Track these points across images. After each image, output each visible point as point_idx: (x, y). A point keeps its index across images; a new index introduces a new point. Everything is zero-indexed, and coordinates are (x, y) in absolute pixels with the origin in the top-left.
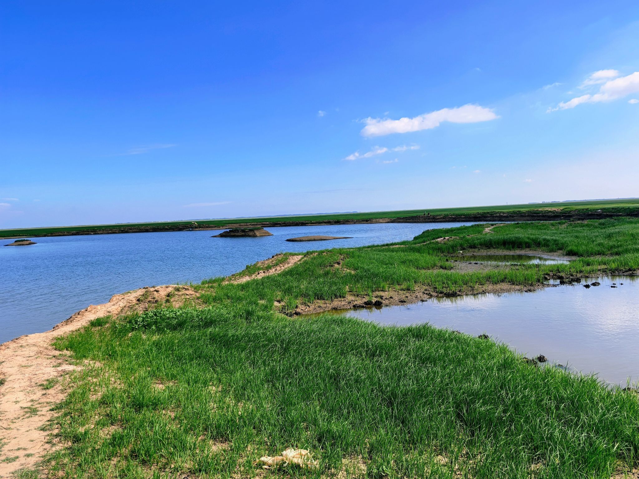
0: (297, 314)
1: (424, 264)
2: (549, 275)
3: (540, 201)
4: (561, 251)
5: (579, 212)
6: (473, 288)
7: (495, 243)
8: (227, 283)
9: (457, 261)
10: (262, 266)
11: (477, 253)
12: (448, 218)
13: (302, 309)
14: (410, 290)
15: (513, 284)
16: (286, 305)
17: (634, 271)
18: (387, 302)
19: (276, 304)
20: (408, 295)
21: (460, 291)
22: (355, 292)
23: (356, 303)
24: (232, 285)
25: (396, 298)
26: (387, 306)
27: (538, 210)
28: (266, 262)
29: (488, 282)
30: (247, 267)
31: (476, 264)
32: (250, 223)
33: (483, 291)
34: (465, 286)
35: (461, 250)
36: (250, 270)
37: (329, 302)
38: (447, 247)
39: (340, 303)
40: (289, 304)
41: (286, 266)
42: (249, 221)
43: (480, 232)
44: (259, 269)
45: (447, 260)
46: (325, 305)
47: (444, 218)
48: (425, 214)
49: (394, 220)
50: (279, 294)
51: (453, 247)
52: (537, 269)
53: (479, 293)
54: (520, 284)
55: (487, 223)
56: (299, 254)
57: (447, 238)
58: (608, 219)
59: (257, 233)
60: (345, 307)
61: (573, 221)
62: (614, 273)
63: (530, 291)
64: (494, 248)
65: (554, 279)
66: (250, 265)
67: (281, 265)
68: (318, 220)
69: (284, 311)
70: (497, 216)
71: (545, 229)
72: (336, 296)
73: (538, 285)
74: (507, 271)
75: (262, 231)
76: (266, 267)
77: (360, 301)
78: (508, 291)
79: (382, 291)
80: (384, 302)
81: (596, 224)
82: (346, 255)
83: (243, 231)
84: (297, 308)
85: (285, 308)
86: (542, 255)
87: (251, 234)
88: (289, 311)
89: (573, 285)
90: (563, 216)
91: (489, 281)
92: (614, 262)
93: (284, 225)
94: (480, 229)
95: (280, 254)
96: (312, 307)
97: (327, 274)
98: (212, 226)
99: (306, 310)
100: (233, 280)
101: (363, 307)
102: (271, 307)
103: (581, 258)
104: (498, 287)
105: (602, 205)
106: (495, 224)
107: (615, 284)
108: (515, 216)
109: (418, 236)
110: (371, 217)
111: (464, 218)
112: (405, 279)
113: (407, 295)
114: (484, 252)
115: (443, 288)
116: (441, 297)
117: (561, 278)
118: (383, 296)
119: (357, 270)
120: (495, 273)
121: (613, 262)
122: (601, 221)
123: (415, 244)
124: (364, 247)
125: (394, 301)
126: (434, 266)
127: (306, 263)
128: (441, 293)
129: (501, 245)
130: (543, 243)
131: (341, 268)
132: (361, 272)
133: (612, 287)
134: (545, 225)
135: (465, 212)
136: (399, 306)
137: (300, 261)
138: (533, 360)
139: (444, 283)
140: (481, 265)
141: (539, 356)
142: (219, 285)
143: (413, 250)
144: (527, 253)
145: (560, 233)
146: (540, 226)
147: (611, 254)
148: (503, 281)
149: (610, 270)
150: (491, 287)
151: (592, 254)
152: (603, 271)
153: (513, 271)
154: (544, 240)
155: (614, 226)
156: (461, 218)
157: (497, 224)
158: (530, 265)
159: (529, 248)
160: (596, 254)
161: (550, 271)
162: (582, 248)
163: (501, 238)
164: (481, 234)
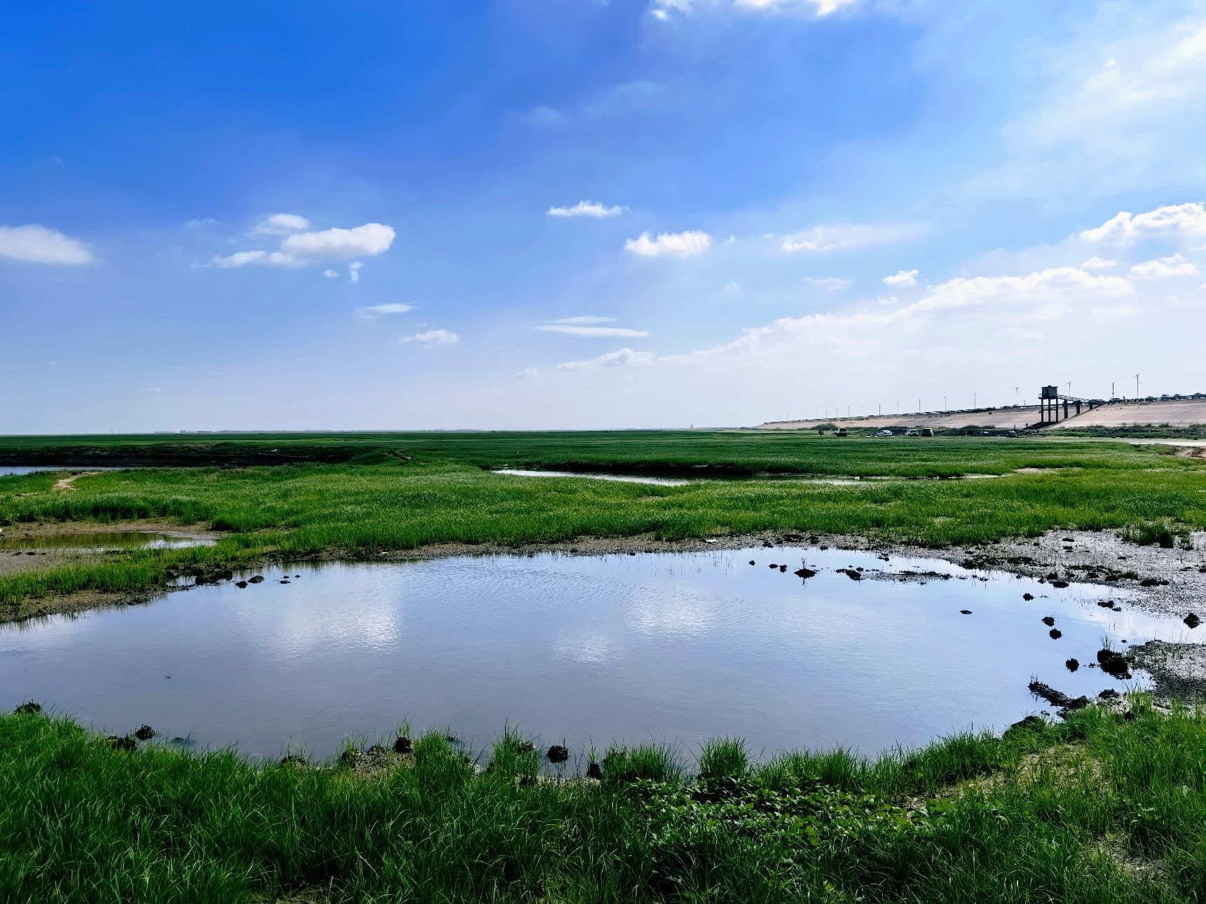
2: (175, 568)
4: (204, 523)
6: (16, 608)
7: (76, 509)
11: (34, 530)
15: (105, 591)
17: (318, 553)
27: (171, 446)
29: (51, 591)
31: (32, 554)
33: (40, 611)
43: (44, 488)
52: (156, 559)
53: (30, 617)
54: (118, 590)
58: (286, 466)
61: (228, 468)
63: (138, 601)
64: (75, 520)
65: (187, 575)
70: (88, 456)
71: (178, 482)
73: (155, 590)
74: (95, 565)
78: (94, 605)
86: (169, 532)
89: (218, 584)
90: (213, 458)
91: (54, 589)
92: (288, 539)
94: (48, 481)
103: (236, 535)
104: (74, 598)
105: (280, 441)
108: (125, 456)
111: (15, 457)
114: (51, 529)
117: (197, 572)
120: (70, 572)
122: (275, 468)
129: (89, 514)
130: (172, 508)
133: (282, 582)
134: (179, 474)
135: (20, 446)
138: (127, 739)
140: (41, 556)
141: (139, 729)
144: (140, 528)
145: (205, 490)
146: (170, 476)
147: (286, 526)
148: (84, 587)
150: (57, 600)
151: (257, 526)
152: (271, 556)
153: (108, 565)
154: (174, 503)
155: (293, 478)
156: (9, 457)
157: (84, 471)
158: (142, 552)
159: (144, 518)
160: (262, 527)
161: (181, 561)
162: (238, 517)
163: (89, 501)
164: (48, 493)
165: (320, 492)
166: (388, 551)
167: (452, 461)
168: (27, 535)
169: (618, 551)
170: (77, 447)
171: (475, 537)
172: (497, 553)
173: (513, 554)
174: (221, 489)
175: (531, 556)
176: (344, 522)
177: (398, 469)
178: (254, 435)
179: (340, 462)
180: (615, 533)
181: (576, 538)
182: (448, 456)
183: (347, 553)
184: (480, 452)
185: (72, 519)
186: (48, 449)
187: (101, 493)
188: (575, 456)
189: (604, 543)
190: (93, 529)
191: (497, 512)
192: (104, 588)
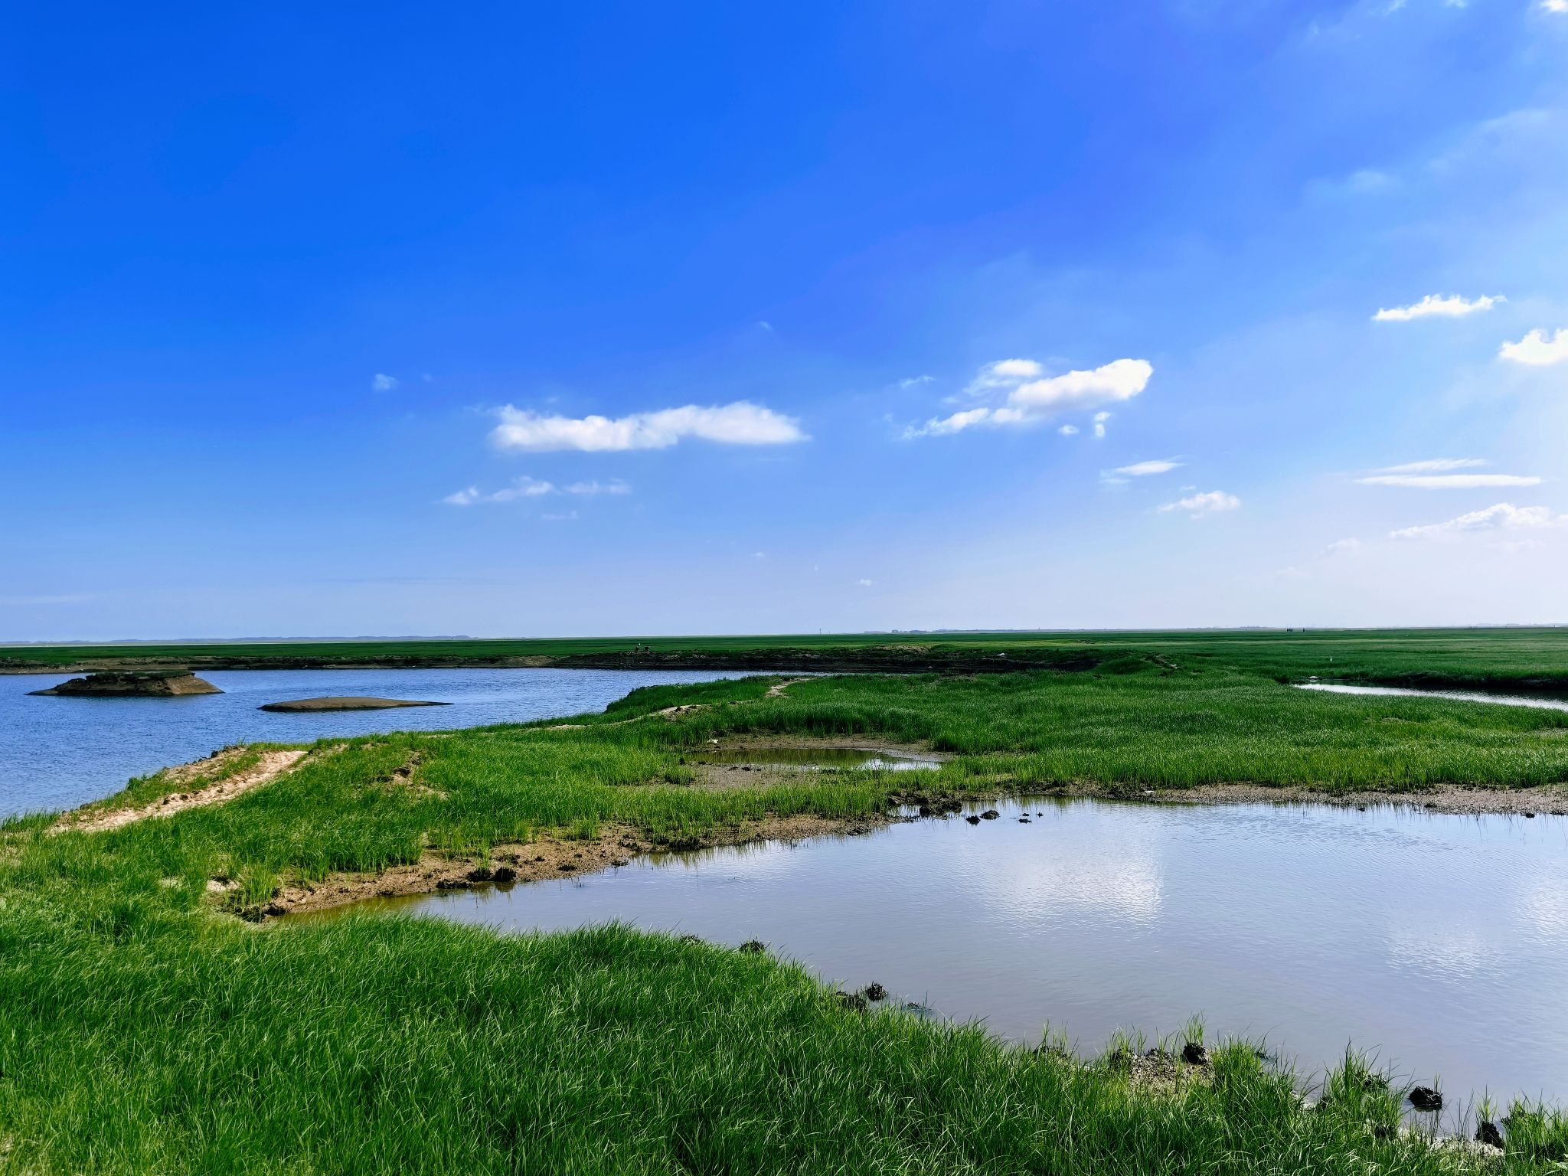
0: (276, 912)
1: (626, 772)
2: (898, 795)
3: (888, 629)
4: (925, 742)
5: (962, 656)
6: (735, 828)
7: (790, 720)
8: (62, 829)
9: (703, 763)
10: (178, 781)
11: (750, 743)
12: (691, 659)
13: (292, 898)
14: (587, 837)
15: (824, 817)
16: (243, 889)
17: (1064, 786)
18: (528, 870)
19: (213, 886)
20: (582, 850)
21: (705, 837)
22: (446, 847)
23: (444, 876)
24: (79, 836)
25: (552, 859)
26: (526, 880)
27: (884, 648)
28: (193, 770)
29: (769, 813)
30: (132, 784)
31: (747, 769)
32: (154, 659)
33: (758, 835)
34: (719, 823)
35: (715, 737)
36: (139, 792)
37: (369, 877)
38: (683, 729)
39: (402, 878)
40: (251, 886)
41: (253, 780)
42: (152, 653)
43: (758, 695)
44: (169, 788)
45: (682, 762)
46: (360, 886)
47: (681, 661)
48: (637, 649)
49: (563, 660)
50: (224, 859)
51: (696, 730)
52: (875, 782)
53: (749, 841)
54: (837, 816)
55: (775, 673)
56: (295, 748)
57: (684, 707)
58: (1017, 673)
59: (175, 687)
60: (416, 889)
61: (950, 675)
62: (1026, 790)
63: (858, 832)
64: (789, 733)
65: (910, 804)
66: (139, 778)
67: (238, 778)
68: (358, 656)
69: (236, 906)
70: (798, 659)
71: (893, 692)
72: (392, 861)
73: (876, 819)
74: (812, 786)
75: (186, 682)
76: (191, 785)
77: (458, 873)
78: (814, 833)
79: (518, 842)
80: (519, 871)
81: (995, 684)
82: (425, 751)
83: (131, 679)
84: (277, 896)
85: (240, 898)
86: (887, 751)
87: (155, 687)
88: (251, 906)
89: (945, 818)
90: (932, 663)
91: (772, 811)
92: (1026, 767)
93: (258, 664)
94: (760, 688)
95: (236, 748)
96: (321, 891)
97: (369, 801)
98: (33, 662)
99: (304, 901)
100: (84, 821)
101: (464, 886)
102: (197, 895)
103: (963, 758)
104: (792, 823)
105: (1008, 643)
106: (793, 678)
107: (1028, 815)
108: (834, 660)
109: (617, 703)
110: (502, 651)
111: (726, 661)
112: (577, 812)
113: (579, 851)
114: (765, 742)
115: (666, 831)
116: (661, 853)
117: (922, 801)
118: (518, 857)
119: (455, 788)
120: (787, 792)
121: (1025, 764)
122: (1004, 676)
123: (610, 721)
124: (479, 729)
125: (547, 867)
126: (650, 776)
127: (310, 770)
128: (663, 842)
129: (803, 726)
130: (890, 722)
131: (411, 785)
132: (465, 795)
133: (1021, 821)
134: (895, 682)
135: (731, 648)
136: (557, 880)
137: (294, 765)
138: (857, 996)
139: (670, 818)
140: (756, 772)
141: (870, 986)
142: (37, 837)
143: (603, 737)
144: (856, 744)
145: (925, 702)
146: (885, 684)
147: (1022, 749)
148: (802, 810)
149: (1018, 785)
150: (775, 824)
151: (986, 749)
152: (1005, 787)
153: (826, 786)
154: (892, 717)
155: (1028, 689)
156: (720, 660)
157: (796, 677)
158: (861, 773)
159: (860, 733)
160: (992, 749)
161: (902, 786)
162: (965, 736)
163: (804, 710)
164: (761, 700)
165: (1062, 708)
166: (1155, 789)
167: (1234, 671)
168: (741, 748)
169: (1507, 810)
170: (786, 649)
171: (1276, 778)
172: (1309, 802)
173: (1334, 804)
174: (943, 701)
175: (1362, 810)
176: (1094, 748)
177: (1162, 680)
178: (976, 635)
179: (1084, 670)
180: (1498, 781)
181: (1433, 787)
182: (1227, 664)
183: (1100, 789)
184: (1274, 658)
185: (785, 731)
186: (758, 652)
187: (816, 702)
188: (1425, 666)
189: (1480, 796)
190: (807, 744)
191: (1307, 744)
192: (823, 813)
